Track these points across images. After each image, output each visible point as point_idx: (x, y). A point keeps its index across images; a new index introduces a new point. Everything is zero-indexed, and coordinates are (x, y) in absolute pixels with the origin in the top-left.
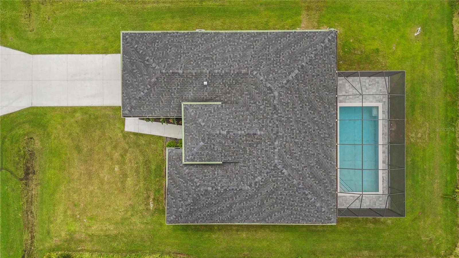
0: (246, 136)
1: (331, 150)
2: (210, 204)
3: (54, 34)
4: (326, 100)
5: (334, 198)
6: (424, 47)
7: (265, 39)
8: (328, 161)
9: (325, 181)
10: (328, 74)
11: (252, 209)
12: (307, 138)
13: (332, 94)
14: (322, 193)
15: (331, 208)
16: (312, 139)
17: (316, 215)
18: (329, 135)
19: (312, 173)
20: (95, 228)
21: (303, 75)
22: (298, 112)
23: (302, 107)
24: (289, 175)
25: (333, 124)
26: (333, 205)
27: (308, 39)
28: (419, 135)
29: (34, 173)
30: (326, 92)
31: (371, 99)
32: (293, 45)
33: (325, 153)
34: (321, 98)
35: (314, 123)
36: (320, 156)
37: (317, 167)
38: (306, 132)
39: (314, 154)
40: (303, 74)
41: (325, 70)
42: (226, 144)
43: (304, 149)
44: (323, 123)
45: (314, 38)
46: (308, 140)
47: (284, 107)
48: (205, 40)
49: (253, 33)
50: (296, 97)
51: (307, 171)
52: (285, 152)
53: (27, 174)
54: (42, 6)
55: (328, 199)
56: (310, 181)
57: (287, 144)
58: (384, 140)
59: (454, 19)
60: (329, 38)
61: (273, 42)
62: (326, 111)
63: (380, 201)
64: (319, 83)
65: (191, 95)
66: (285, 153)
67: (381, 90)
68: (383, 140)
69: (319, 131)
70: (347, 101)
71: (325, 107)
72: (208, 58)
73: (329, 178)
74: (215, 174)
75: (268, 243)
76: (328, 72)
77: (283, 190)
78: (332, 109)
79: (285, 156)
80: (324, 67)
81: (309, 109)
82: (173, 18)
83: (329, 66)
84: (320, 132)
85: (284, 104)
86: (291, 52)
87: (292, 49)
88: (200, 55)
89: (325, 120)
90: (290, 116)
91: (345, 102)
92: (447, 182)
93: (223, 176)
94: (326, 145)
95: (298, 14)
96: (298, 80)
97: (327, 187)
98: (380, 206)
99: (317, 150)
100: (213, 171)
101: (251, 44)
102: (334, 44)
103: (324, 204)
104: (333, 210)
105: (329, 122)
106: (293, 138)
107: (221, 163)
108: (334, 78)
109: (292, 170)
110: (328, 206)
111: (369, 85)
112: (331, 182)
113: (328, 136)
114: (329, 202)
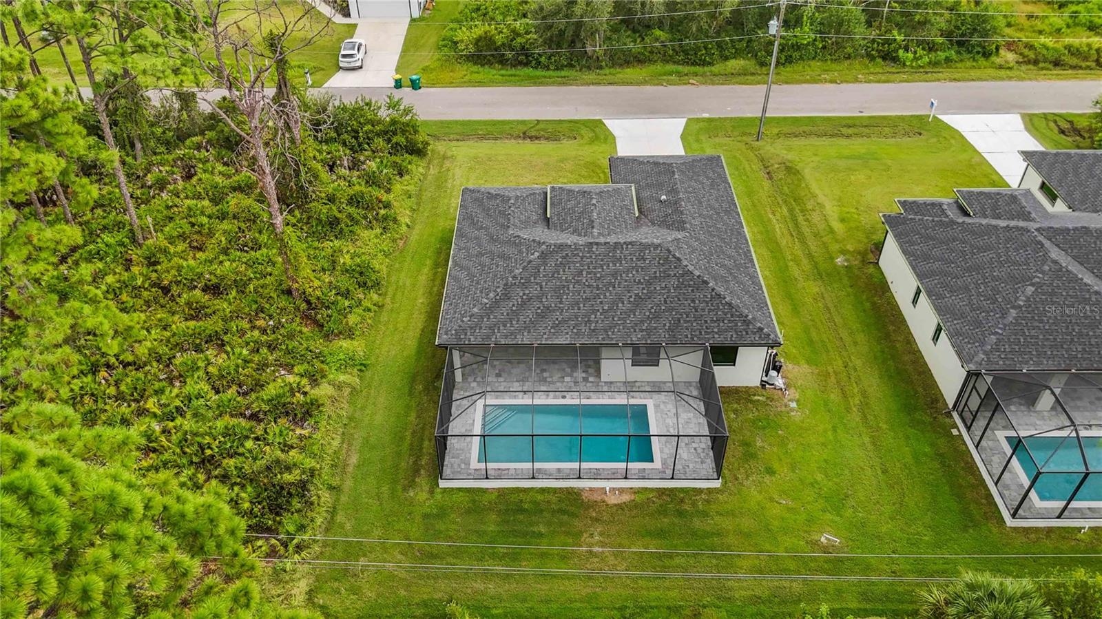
1: (567, 333)
5: (483, 339)
7: (745, 263)
11: (476, 248)
13: (667, 336)
18: (594, 331)
19: (529, 300)
21: (692, 283)
22: (630, 275)
29: (532, 141)
31: (666, 450)
33: (564, 321)
34: (657, 316)
35: (614, 304)
37: (539, 308)
39: (561, 302)
41: (706, 322)
42: (577, 209)
44: (616, 319)
46: (584, 292)
48: (728, 211)
49: (752, 256)
50: (655, 272)
51: (534, 291)
52: (567, 255)
53: (531, 137)
56: (518, 295)
61: (742, 269)
62: (636, 325)
70: (659, 414)
71: (642, 322)
78: (639, 336)
84: (599, 314)
88: (704, 199)
90: (623, 262)
91: (656, 412)
94: (576, 324)
96: (683, 275)
97: (505, 326)
98: (449, 465)
99: (569, 308)
100: (537, 208)
101: (733, 248)
102: (757, 339)
105: (616, 330)
106: (589, 268)
107: (548, 216)
108: (695, 339)
110: (471, 328)
111: (695, 449)
113: (592, 328)
114: (477, 331)
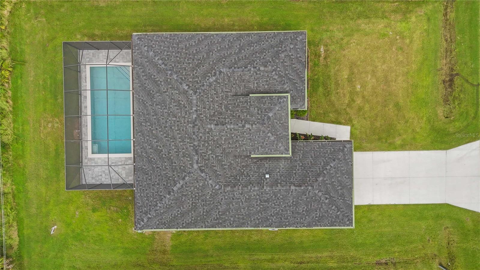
0: (226, 123)
1: (139, 109)
2: (262, 52)
3: (423, 225)
4: (145, 160)
5: (135, 60)
6: (47, 215)
7: (208, 222)
8: (142, 98)
9: (145, 77)
10: (143, 186)
11: (219, 48)
12: (164, 121)
13: (139, 166)
14: (147, 66)
15: (138, 50)
16: (159, 121)
17: (153, 42)
18: (141, 124)
19: (158, 85)
20: (381, 25)
22: (173, 148)
23: (169, 153)
24: (181, 84)
25: (138, 136)
26: (136, 53)
27: (163, 221)
28: (50, 125)
29: (444, 82)
30: (145, 168)
31: (99, 161)
32: (179, 216)
33: (145, 106)
34: (150, 162)
35: (156, 137)
36: (150, 103)
37: (153, 92)
38: (165, 127)
39: (157, 105)
40: (168, 186)
41: (146, 190)
42: (245, 114)
43: (166, 111)
44: (148, 137)
45: (158, 222)
46: (163, 119)
47: (187, 153)
48: (268, 220)
49: (219, 227)
50: (175, 163)
51: (163, 88)
52: (186, 107)
53: (451, 81)
54: (436, 253)
55: (141, 59)
56: (160, 78)
57: (183, 115)
58: (85, 120)
59: (17, 243)
60: (144, 222)
61: (199, 219)
62: (145, 149)
63: (88, 58)
64: (153, 177)
65: (282, 164)
66: (186, 105)
67: (90, 171)
68: (87, 120)
69: (152, 129)
70: (124, 159)
71: (146, 153)
72: (265, 201)
73: (140, 81)
74: (257, 83)
75: (202, 12)
76: (144, 188)
77: (187, 68)
78: (138, 151)
79: (186, 103)
80: (147, 194)
81: (162, 151)
82: (302, 242)
83: (142, 195)
84: (150, 127)
85: (187, 156)
86: (181, 208)
87: (180, 211)
88: (273, 205)
89: (146, 139)
90: (182, 143)
91: (126, 158)
92: (21, 78)
93: (249, 82)
94: (144, 114)
95: (175, 247)
96: (174, 180)
97: (143, 72)
98: (88, 53)
99: (153, 109)
100: (259, 87)
101: (221, 217)
102: (138, 217)
103: (146, 54)
104: (137, 48)
105: (141, 137)
106: (178, 121)
107: (250, 95)
108: (137, 182)
109: (178, 89)
110: (141, 52)
111: (101, 175)
112: (139, 77)
113: (143, 124)
114: (140, 56)
